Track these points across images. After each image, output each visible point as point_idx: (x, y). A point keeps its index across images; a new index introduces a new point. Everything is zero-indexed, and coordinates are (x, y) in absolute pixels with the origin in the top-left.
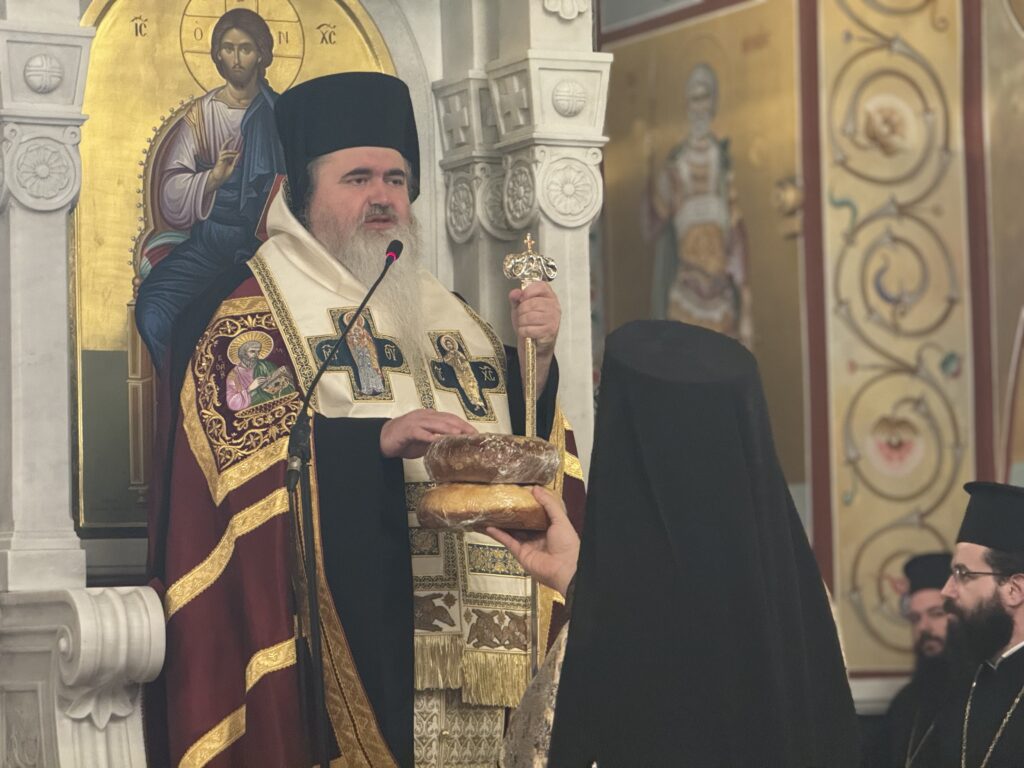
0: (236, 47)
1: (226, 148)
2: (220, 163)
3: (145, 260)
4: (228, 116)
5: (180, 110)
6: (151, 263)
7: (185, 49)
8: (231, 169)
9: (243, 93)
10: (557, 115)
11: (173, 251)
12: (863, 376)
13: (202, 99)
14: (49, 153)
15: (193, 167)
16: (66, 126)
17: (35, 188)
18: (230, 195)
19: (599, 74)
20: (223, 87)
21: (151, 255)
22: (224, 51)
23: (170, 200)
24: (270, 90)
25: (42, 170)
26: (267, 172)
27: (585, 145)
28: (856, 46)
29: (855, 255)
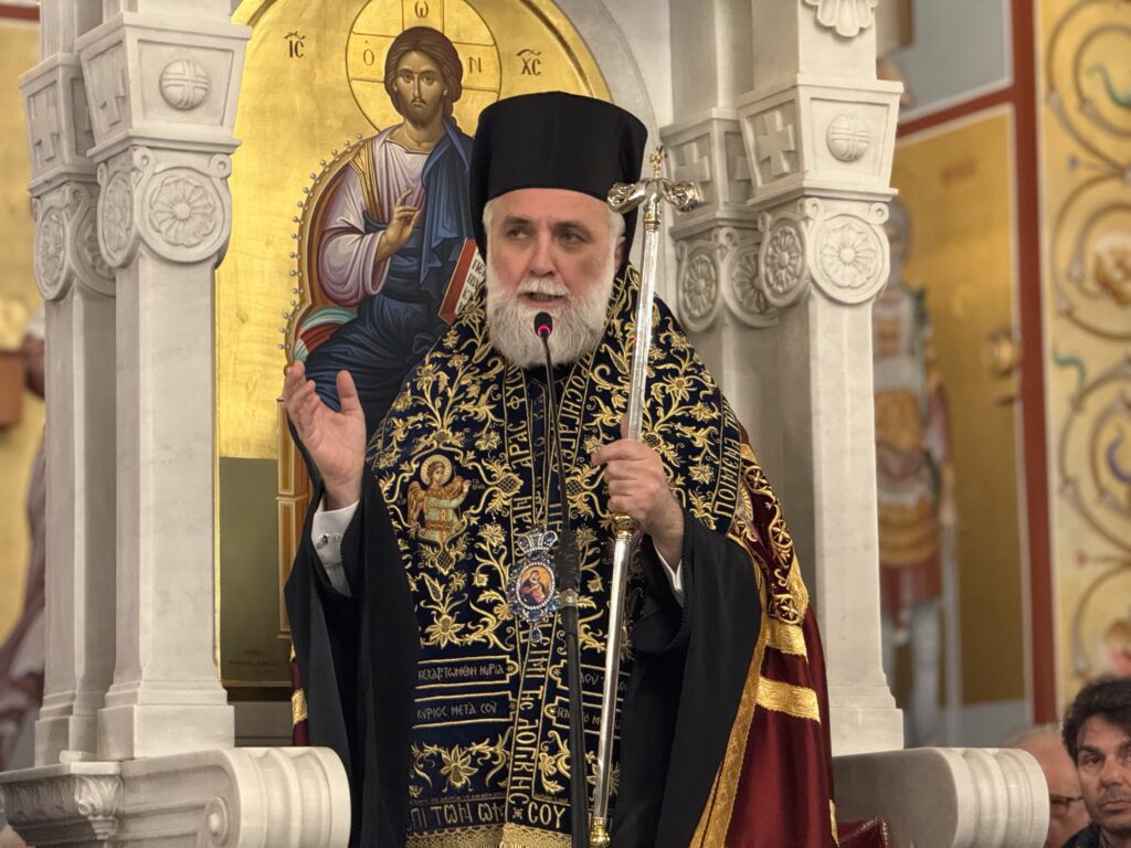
0: (416, 76)
1: (403, 203)
2: (395, 221)
3: (300, 343)
4: (406, 163)
5: (346, 153)
6: (308, 347)
7: (351, 76)
8: (409, 230)
9: (422, 134)
10: (832, 158)
11: (337, 333)
12: (1093, 570)
13: (373, 139)
14: (191, 188)
15: (361, 227)
16: (211, 154)
17: (172, 233)
18: (407, 263)
19: (885, 109)
20: (400, 126)
21: (308, 337)
22: (401, 80)
23: (333, 269)
24: (458, 131)
25: (182, 210)
26: (454, 235)
27: (868, 198)
28: (1084, 174)
29: (1083, 424)
